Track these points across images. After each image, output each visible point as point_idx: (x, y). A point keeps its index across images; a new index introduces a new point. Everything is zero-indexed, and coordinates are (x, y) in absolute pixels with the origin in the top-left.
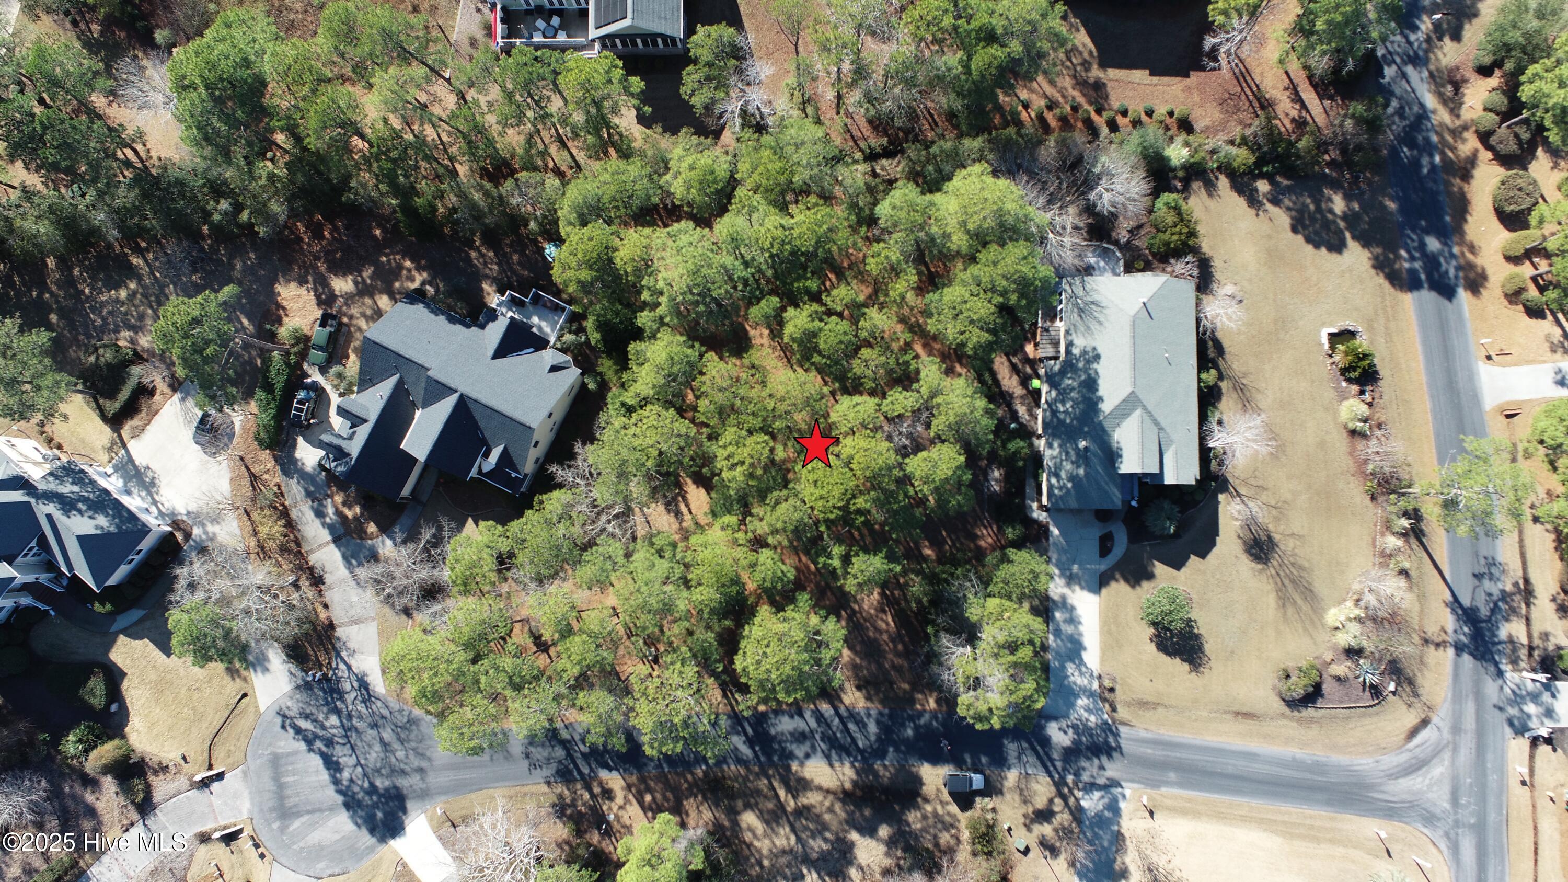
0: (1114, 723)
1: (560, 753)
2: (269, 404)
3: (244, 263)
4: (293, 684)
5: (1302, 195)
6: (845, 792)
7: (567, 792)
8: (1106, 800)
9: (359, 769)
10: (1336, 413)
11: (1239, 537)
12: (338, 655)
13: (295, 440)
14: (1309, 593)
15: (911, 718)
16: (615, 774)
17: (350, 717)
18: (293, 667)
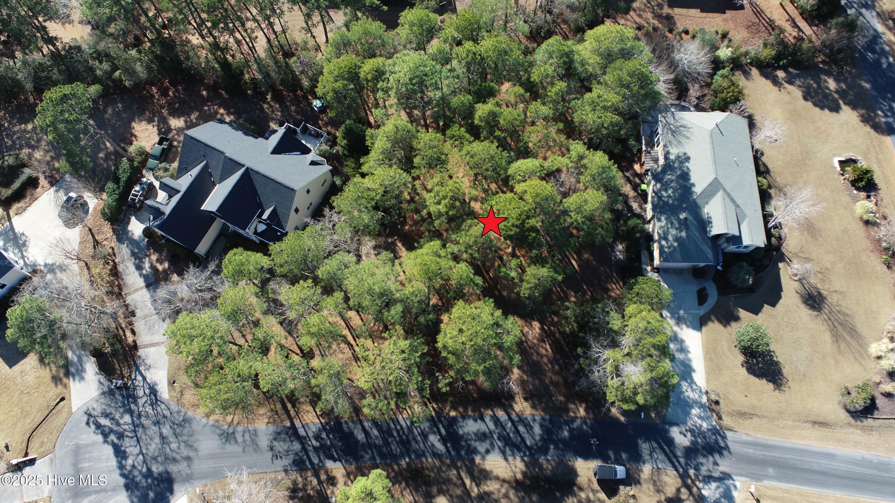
0: (721, 428)
1: (297, 446)
2: (114, 191)
3: (114, 110)
4: (101, 391)
5: (807, 78)
6: (517, 481)
7: (300, 479)
8: (721, 490)
9: (141, 457)
10: (852, 212)
11: (797, 292)
12: (138, 369)
13: (130, 218)
14: (853, 332)
15: (567, 423)
16: (338, 464)
17: (139, 416)
18: (102, 378)
